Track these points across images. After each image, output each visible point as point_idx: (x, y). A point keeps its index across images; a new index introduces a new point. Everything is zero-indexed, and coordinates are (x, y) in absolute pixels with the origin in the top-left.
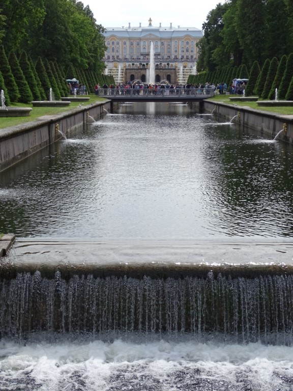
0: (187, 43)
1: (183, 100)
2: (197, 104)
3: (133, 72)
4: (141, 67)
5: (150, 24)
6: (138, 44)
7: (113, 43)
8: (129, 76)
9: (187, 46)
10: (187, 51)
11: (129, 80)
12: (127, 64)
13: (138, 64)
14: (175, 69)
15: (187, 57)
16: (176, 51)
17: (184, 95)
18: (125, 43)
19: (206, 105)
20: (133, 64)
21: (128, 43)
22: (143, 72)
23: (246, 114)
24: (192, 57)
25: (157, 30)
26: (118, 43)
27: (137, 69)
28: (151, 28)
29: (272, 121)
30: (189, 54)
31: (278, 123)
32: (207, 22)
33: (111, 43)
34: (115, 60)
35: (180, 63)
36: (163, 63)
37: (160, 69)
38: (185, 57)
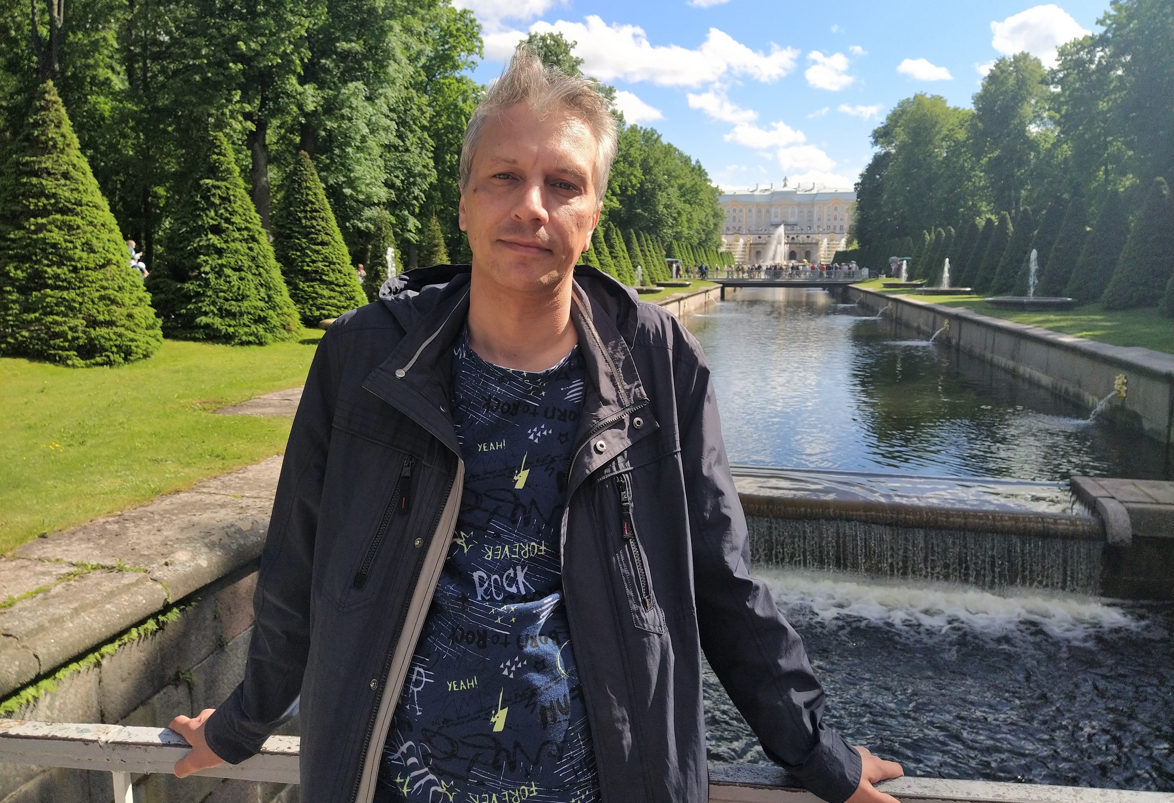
0: (836, 209)
1: (823, 286)
2: (840, 290)
3: (759, 249)
5: (785, 185)
6: (768, 211)
7: (734, 211)
8: (753, 254)
9: (836, 213)
10: (835, 219)
12: (752, 237)
13: (766, 236)
14: (817, 244)
15: (835, 227)
16: (819, 219)
17: (825, 279)
18: (750, 211)
19: (851, 291)
20: (760, 238)
21: (754, 211)
23: (900, 305)
24: (842, 228)
25: (793, 193)
26: (741, 211)
27: (765, 244)
28: (786, 189)
29: (931, 315)
30: (838, 223)
31: (938, 317)
32: (860, 181)
33: (732, 211)
34: (738, 232)
35: (824, 236)
36: (801, 236)
37: (796, 244)
38: (832, 227)
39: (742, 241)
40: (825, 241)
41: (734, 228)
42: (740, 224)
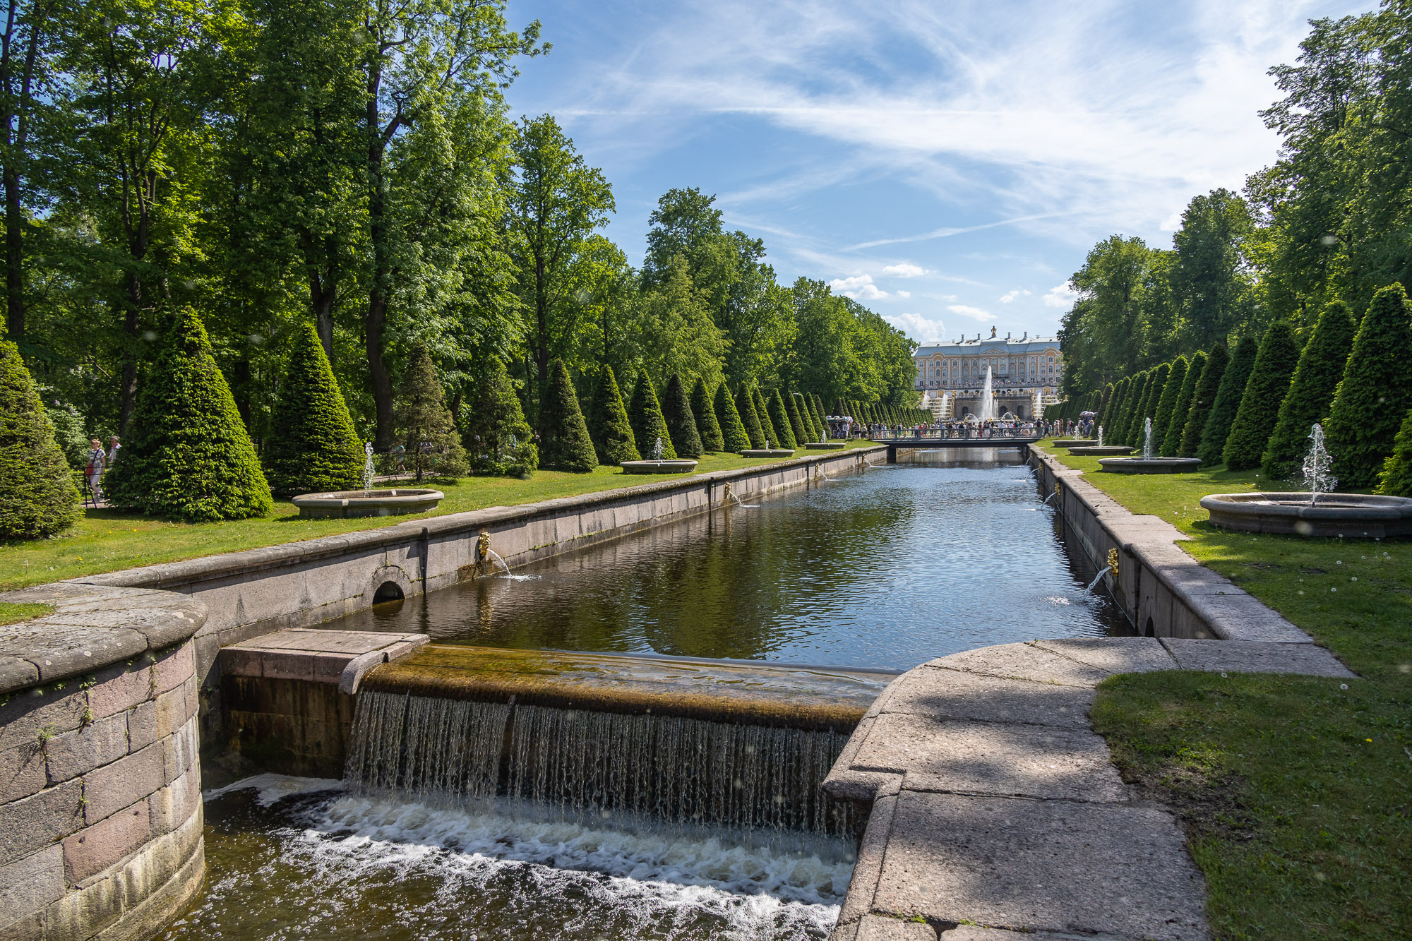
0: (1050, 360)
3: (966, 403)
4: (979, 396)
5: (994, 336)
6: (975, 364)
7: (938, 364)
8: (959, 408)
9: (1050, 364)
10: (1051, 371)
11: (959, 413)
12: (958, 392)
13: (974, 391)
14: (1029, 398)
15: (1050, 379)
16: (1033, 371)
18: (955, 364)
20: (967, 392)
21: (960, 363)
24: (1057, 380)
25: (1003, 343)
26: (945, 364)
27: (972, 399)
28: (994, 340)
30: (1053, 376)
33: (935, 364)
34: (941, 386)
35: (1039, 389)
36: (1013, 390)
37: (1007, 398)
38: (1047, 379)
39: (945, 397)
40: (1039, 396)
41: (938, 382)
42: (944, 379)
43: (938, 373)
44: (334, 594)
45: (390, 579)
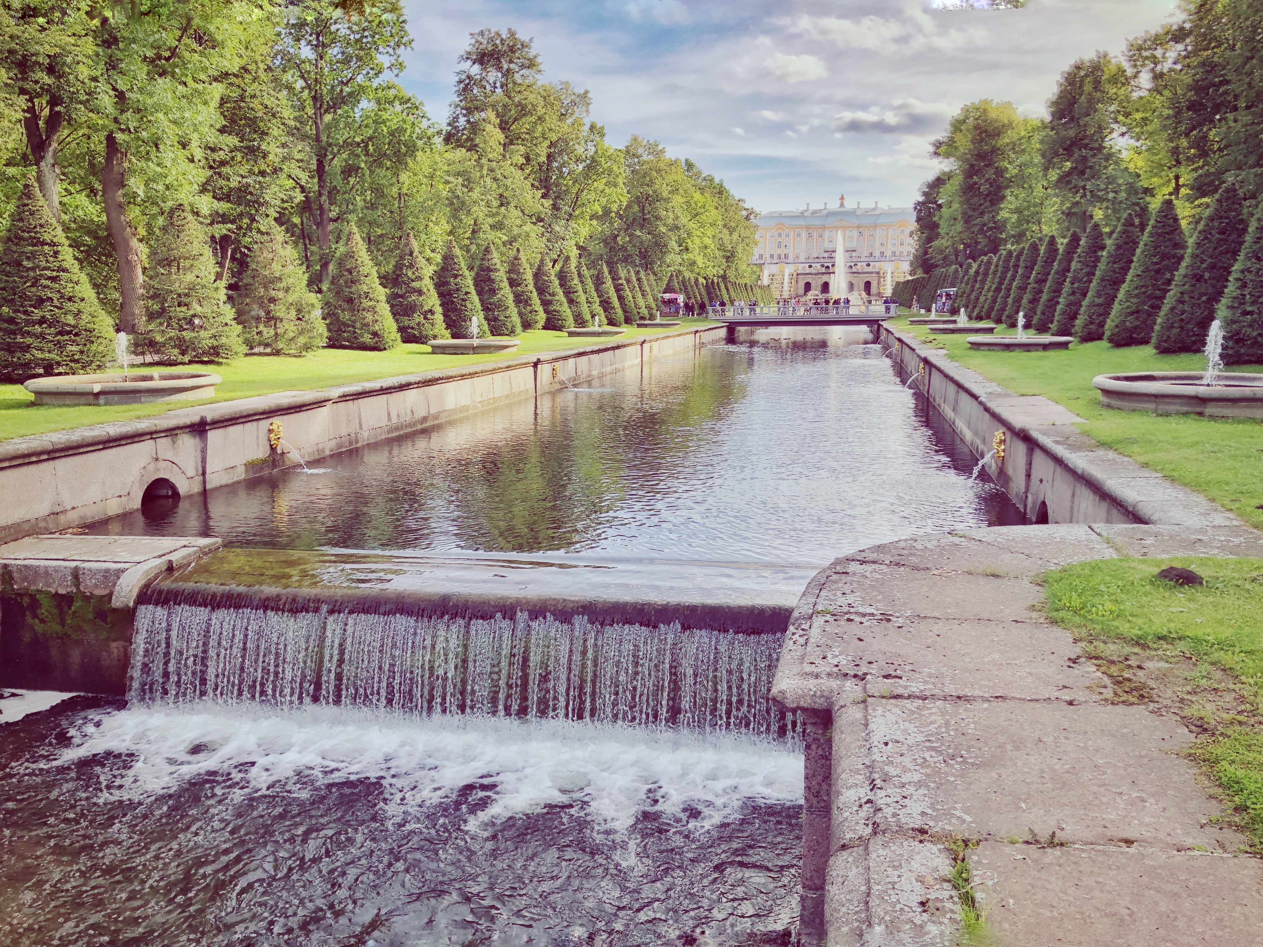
0: (903, 232)
3: (809, 279)
4: (824, 270)
5: (842, 205)
6: (821, 236)
7: (780, 235)
8: (802, 285)
9: (902, 237)
10: (902, 244)
11: (801, 291)
12: (801, 266)
13: (819, 265)
14: (878, 273)
16: (883, 245)
18: (798, 235)
20: (810, 267)
21: (803, 234)
22: (825, 278)
24: (909, 253)
25: (853, 213)
26: (788, 235)
27: (816, 274)
28: (843, 209)
30: (905, 249)
33: (776, 235)
34: (782, 260)
35: (888, 264)
36: (860, 264)
38: (898, 253)
39: (787, 273)
40: (889, 271)
41: (779, 257)
42: (786, 251)
43: (779, 246)
44: (94, 493)
45: (162, 475)
